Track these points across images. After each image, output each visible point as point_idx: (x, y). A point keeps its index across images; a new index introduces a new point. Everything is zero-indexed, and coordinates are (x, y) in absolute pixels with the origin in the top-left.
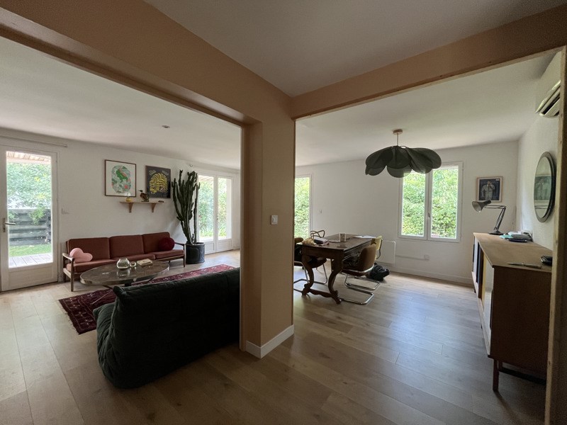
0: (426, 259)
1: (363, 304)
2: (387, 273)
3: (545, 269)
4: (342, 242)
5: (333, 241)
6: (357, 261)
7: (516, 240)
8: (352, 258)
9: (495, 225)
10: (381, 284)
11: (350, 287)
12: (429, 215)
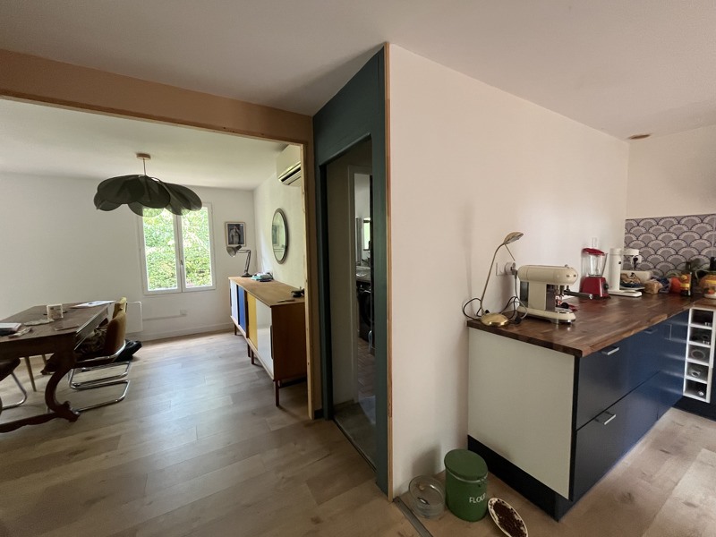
0: (184, 315)
1: (119, 401)
2: (138, 346)
3: (299, 300)
4: (56, 320)
5: (37, 323)
6: (98, 343)
7: (264, 280)
8: (88, 340)
9: (245, 269)
10: (133, 364)
11: (80, 387)
12: (182, 263)
